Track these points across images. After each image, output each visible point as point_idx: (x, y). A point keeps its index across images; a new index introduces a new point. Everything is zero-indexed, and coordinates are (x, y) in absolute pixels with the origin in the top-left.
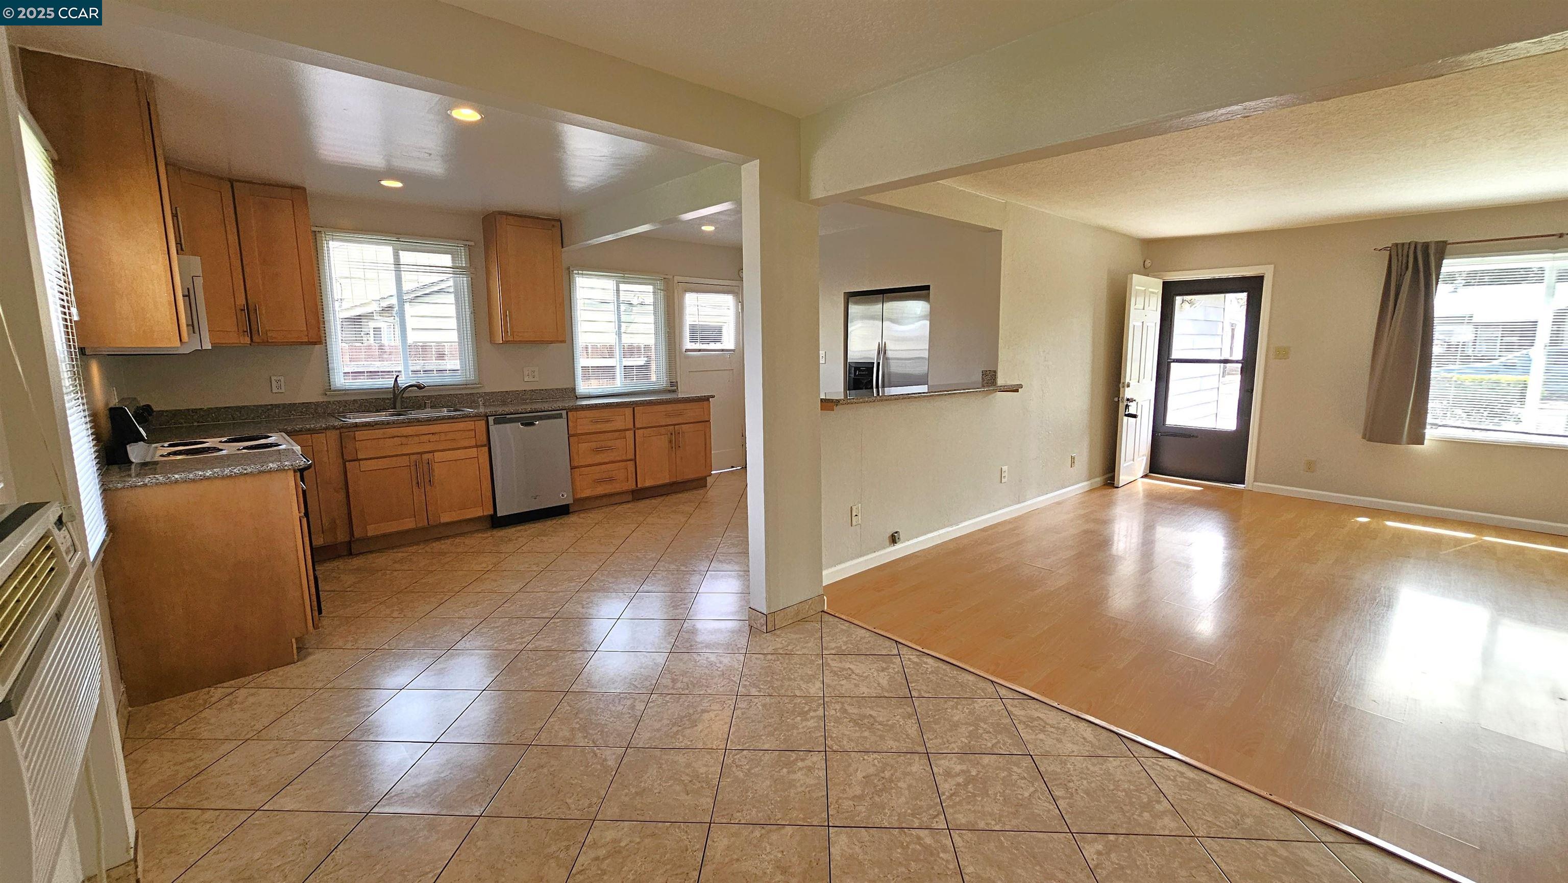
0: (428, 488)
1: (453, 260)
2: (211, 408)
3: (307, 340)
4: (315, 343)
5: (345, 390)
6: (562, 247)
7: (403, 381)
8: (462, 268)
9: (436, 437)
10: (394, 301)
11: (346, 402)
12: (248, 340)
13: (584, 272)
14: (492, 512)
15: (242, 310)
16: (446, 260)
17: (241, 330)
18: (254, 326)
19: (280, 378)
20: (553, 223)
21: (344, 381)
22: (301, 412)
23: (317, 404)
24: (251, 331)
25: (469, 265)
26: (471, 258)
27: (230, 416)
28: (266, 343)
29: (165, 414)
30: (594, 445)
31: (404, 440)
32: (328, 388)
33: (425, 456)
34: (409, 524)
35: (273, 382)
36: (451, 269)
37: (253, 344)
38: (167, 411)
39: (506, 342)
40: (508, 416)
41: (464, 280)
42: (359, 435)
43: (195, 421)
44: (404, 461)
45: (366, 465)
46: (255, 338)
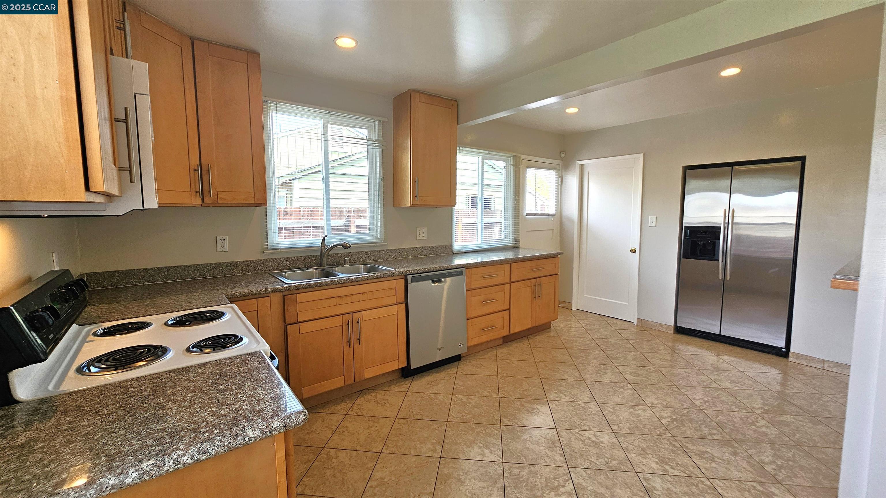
0: (356, 345)
1: (369, 133)
2: (161, 268)
3: (254, 202)
4: (259, 205)
5: (281, 249)
6: (458, 124)
7: (330, 242)
8: (376, 141)
9: (365, 297)
10: (322, 168)
11: (280, 259)
12: (199, 201)
13: (464, 149)
14: (405, 365)
15: (195, 170)
16: (364, 133)
17: (193, 190)
18: (206, 188)
19: (224, 238)
20: (452, 102)
21: (279, 240)
22: (242, 270)
23: (255, 262)
24: (203, 193)
25: (381, 139)
26: (383, 132)
27: (179, 275)
28: (216, 204)
29: (117, 275)
30: (482, 298)
31: (338, 301)
32: (265, 248)
33: (356, 315)
34: (338, 382)
35: (219, 241)
36: (366, 141)
37: (203, 205)
38: (119, 271)
39: (413, 206)
40: (422, 274)
41: (377, 151)
42: (301, 297)
43: (146, 281)
44: (337, 321)
45: (305, 328)
46: (207, 200)
